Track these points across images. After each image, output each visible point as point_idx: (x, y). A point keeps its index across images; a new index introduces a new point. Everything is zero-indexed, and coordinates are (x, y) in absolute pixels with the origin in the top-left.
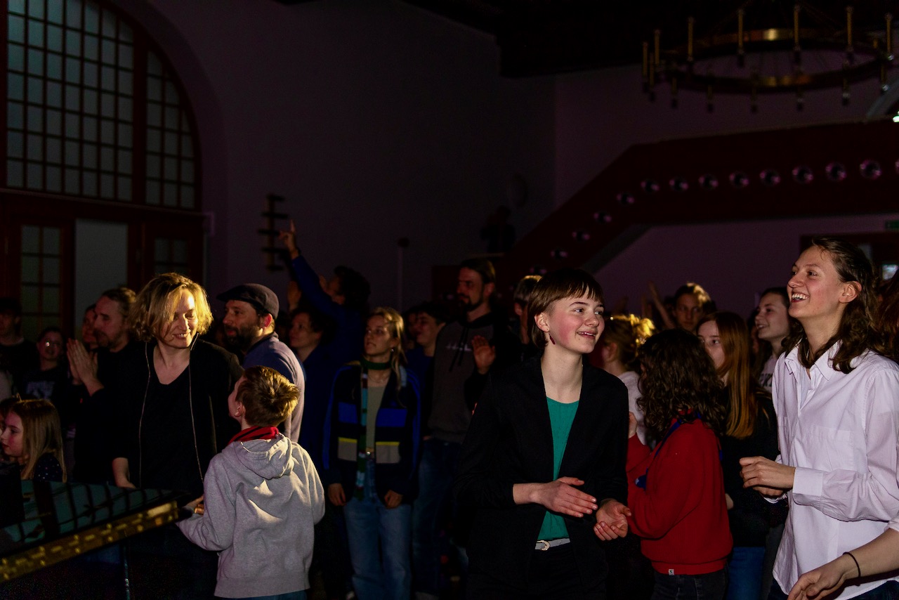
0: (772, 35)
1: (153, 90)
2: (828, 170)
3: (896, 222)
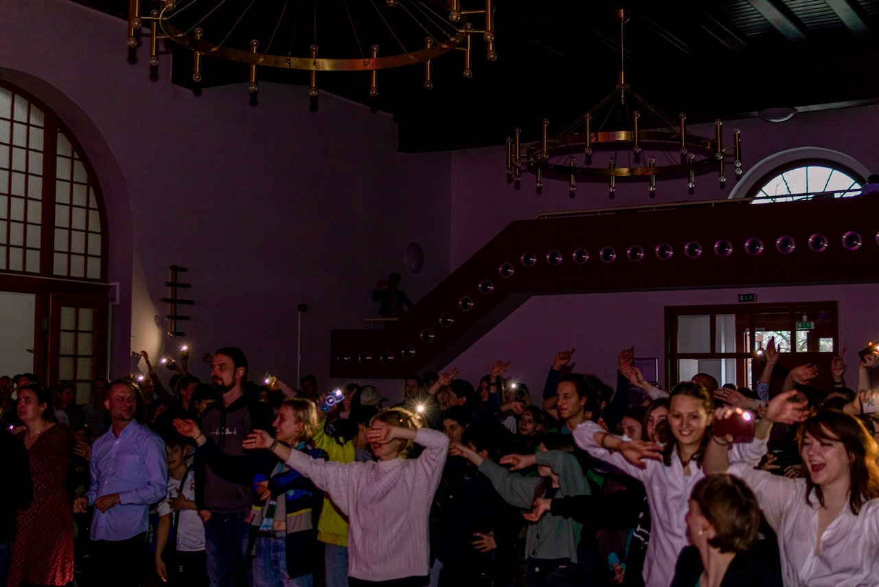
0: (622, 136)
1: (62, 168)
2: (686, 247)
3: (748, 295)
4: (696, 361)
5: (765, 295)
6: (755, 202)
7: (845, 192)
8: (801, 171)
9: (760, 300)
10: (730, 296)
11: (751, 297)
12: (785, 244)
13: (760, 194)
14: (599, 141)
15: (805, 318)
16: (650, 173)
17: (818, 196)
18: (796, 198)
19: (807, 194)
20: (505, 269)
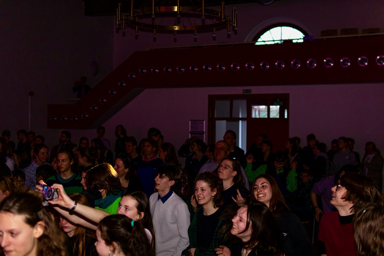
2: (218, 66)
3: (247, 90)
4: (225, 121)
5: (256, 90)
6: (257, 44)
7: (298, 39)
8: (278, 29)
9: (253, 92)
10: (239, 90)
11: (249, 91)
12: (264, 65)
13: (259, 40)
14: (161, 11)
15: (278, 100)
16: (194, 29)
17: (285, 41)
18: (276, 42)
19: (281, 40)
20: (131, 76)
